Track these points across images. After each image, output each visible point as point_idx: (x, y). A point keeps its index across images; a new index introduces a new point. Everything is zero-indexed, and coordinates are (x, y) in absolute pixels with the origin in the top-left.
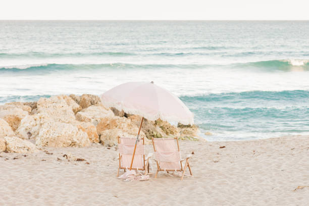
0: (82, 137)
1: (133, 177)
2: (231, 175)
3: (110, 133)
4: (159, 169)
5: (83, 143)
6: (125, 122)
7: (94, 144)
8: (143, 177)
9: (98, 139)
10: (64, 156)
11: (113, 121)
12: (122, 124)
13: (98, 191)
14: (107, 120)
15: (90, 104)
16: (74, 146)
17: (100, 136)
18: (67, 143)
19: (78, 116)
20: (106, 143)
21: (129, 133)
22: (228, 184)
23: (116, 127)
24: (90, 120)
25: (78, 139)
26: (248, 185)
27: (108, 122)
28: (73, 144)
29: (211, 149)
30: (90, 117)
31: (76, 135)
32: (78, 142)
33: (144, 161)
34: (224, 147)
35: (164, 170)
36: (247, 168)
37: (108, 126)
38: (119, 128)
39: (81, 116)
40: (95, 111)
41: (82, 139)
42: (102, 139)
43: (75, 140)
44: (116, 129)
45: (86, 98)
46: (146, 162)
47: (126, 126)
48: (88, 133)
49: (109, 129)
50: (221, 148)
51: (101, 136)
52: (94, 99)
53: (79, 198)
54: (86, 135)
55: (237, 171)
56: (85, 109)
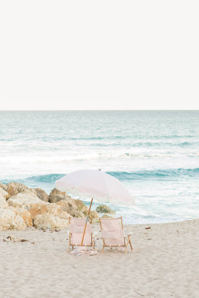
0: (19, 221)
1: (83, 252)
2: (167, 249)
3: (43, 217)
4: (105, 246)
5: (21, 226)
6: (54, 208)
7: (29, 228)
8: (92, 252)
9: (32, 223)
10: (8, 238)
11: (44, 207)
12: (53, 209)
13: (56, 264)
14: (38, 206)
15: (17, 191)
16: (12, 230)
17: (33, 220)
18: (6, 227)
19: (9, 203)
20: (40, 226)
21: (60, 217)
22: (166, 256)
23: (47, 212)
24: (21, 206)
25: (16, 223)
26: (184, 257)
27: (39, 208)
28: (12, 228)
29: (138, 230)
30: (21, 204)
31: (15, 219)
32: (16, 226)
33: (92, 238)
34: (149, 228)
35: (109, 246)
36: (179, 244)
37: (39, 212)
38: (50, 213)
39: (12, 202)
40: (25, 198)
41: (19, 223)
42: (36, 223)
43: (14, 224)
44: (48, 213)
45: (13, 186)
46: (93, 239)
47: (56, 211)
48: (23, 218)
49: (40, 214)
50: (147, 229)
51: (35, 221)
52: (21, 187)
53: (43, 269)
54: (22, 219)
55: (171, 246)
56: (13, 197)
